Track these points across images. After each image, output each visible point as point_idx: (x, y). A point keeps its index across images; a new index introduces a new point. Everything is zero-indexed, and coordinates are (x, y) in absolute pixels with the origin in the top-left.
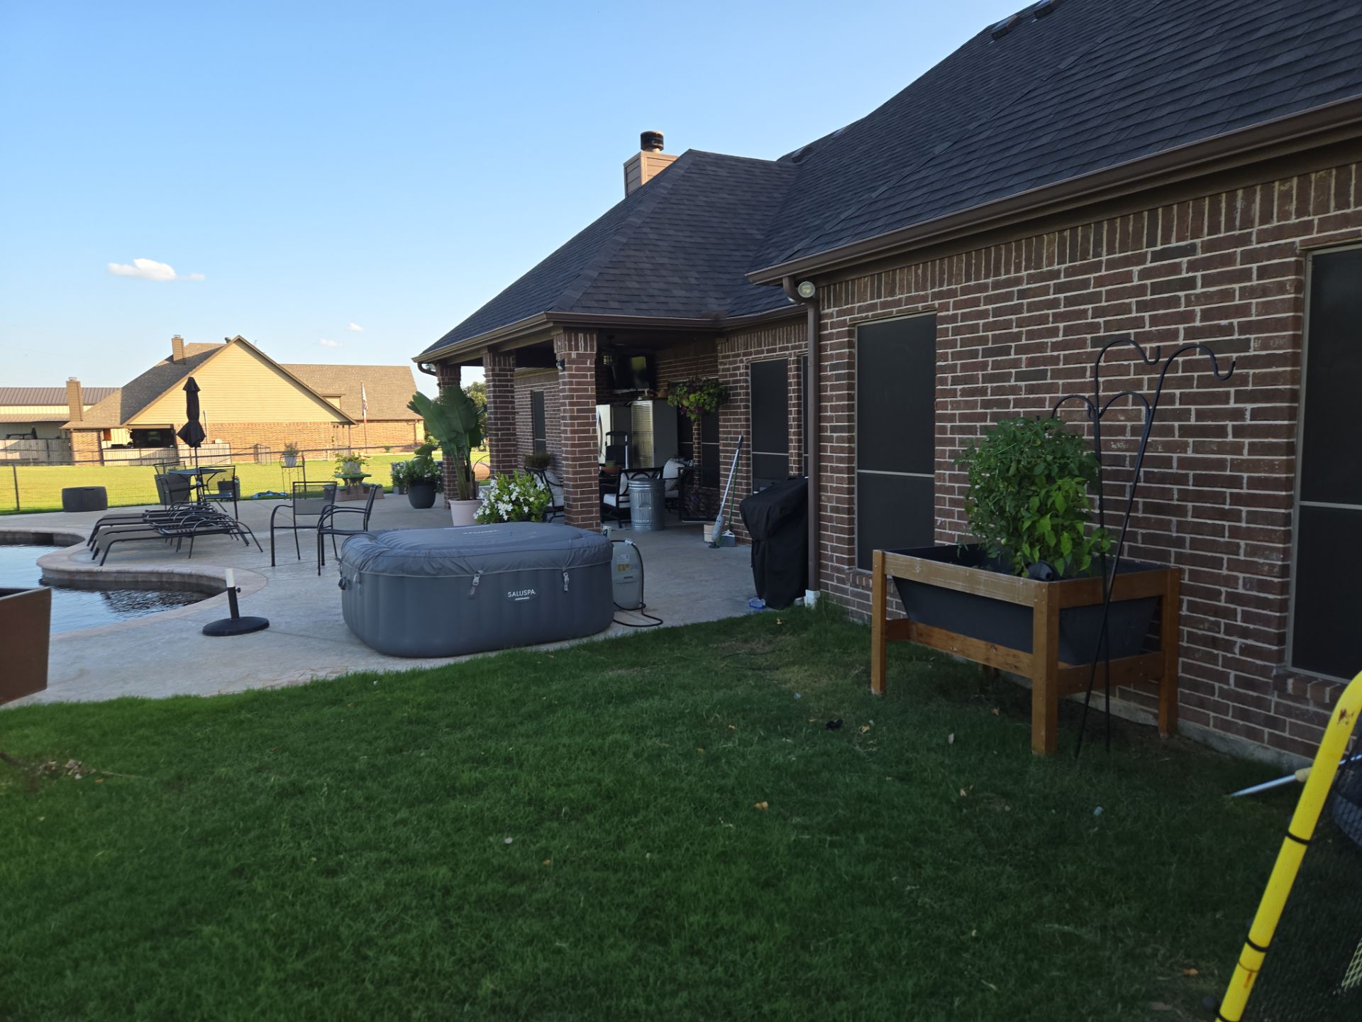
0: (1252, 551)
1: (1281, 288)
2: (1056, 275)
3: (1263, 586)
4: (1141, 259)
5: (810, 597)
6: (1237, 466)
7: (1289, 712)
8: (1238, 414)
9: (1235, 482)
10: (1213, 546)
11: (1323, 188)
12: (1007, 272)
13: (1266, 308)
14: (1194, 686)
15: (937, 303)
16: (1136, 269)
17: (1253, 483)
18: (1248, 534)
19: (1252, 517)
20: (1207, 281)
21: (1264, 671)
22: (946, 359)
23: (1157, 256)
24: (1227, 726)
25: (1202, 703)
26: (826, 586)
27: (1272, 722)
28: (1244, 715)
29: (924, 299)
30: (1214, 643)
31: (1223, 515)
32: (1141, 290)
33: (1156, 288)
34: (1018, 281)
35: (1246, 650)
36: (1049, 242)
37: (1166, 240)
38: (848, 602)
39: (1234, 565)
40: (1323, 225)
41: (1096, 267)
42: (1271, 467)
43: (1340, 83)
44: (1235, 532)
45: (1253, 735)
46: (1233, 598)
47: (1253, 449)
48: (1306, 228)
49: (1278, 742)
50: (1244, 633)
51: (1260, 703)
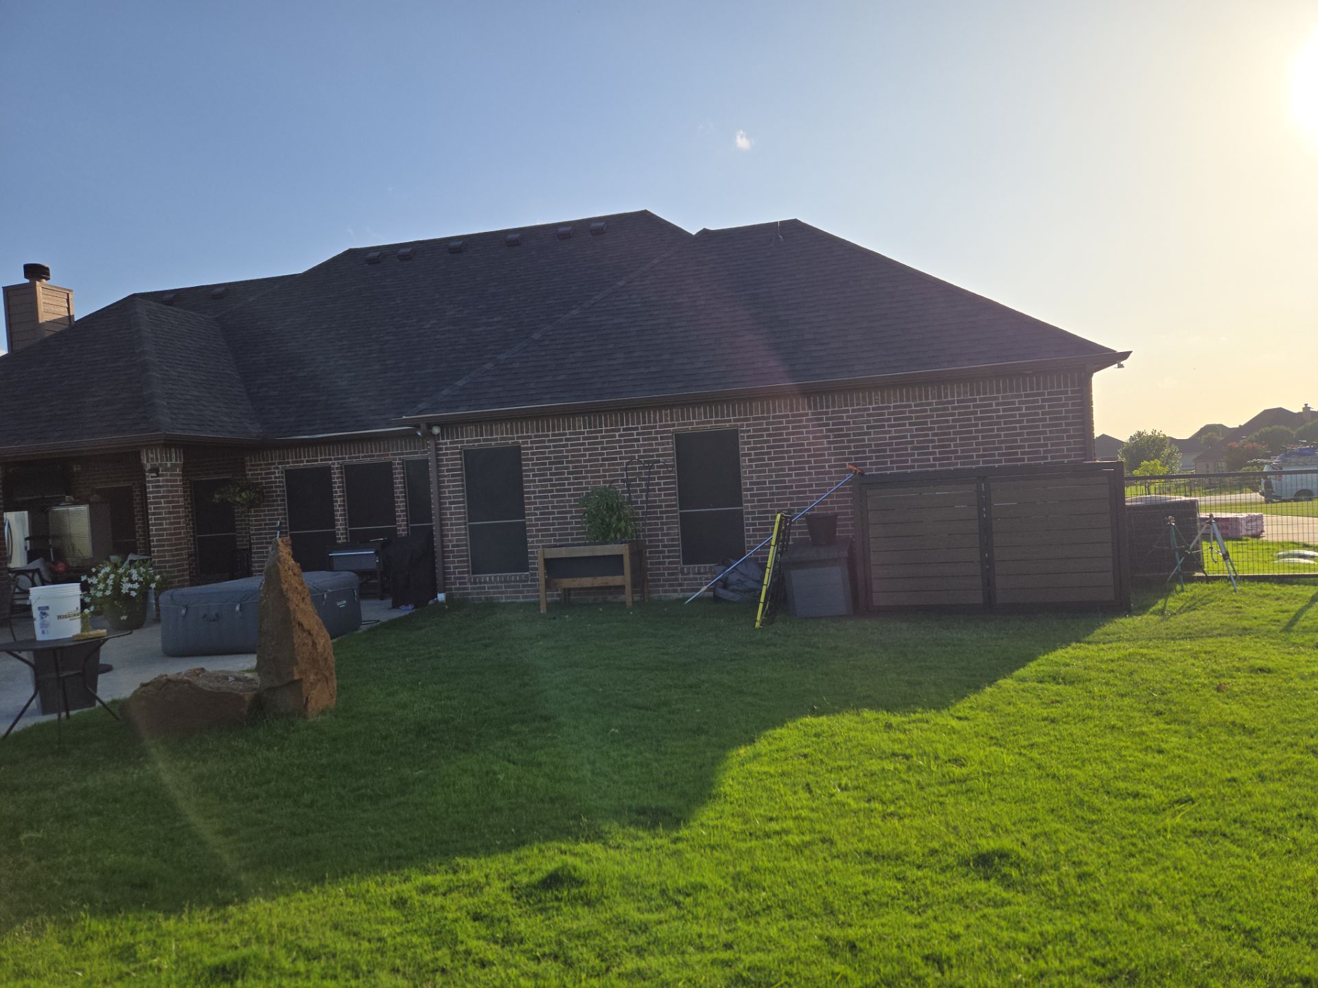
0: (669, 529)
1: (668, 443)
2: (583, 433)
3: (673, 540)
4: (619, 430)
5: (441, 597)
6: (661, 501)
7: (685, 579)
8: (659, 484)
9: (660, 507)
10: (656, 530)
11: (677, 413)
12: (559, 430)
13: (665, 449)
14: (653, 581)
15: (520, 441)
16: (617, 434)
17: (666, 506)
18: (667, 524)
19: (668, 518)
20: (644, 440)
21: (676, 568)
22: (527, 465)
23: (624, 430)
24: (666, 591)
25: (657, 586)
26: (451, 589)
27: (680, 585)
28: (671, 585)
29: (513, 438)
30: (660, 563)
31: (658, 518)
32: (619, 441)
33: (625, 441)
34: (565, 434)
35: (670, 563)
36: (579, 421)
37: (627, 424)
38: (469, 594)
39: (663, 535)
40: (679, 425)
41: (601, 431)
42: (671, 501)
43: (680, 385)
44: (662, 524)
45: (675, 591)
46: (664, 546)
47: (665, 495)
48: (673, 425)
49: (683, 591)
50: (668, 557)
51: (676, 579)
